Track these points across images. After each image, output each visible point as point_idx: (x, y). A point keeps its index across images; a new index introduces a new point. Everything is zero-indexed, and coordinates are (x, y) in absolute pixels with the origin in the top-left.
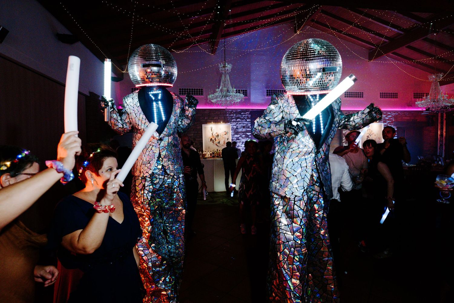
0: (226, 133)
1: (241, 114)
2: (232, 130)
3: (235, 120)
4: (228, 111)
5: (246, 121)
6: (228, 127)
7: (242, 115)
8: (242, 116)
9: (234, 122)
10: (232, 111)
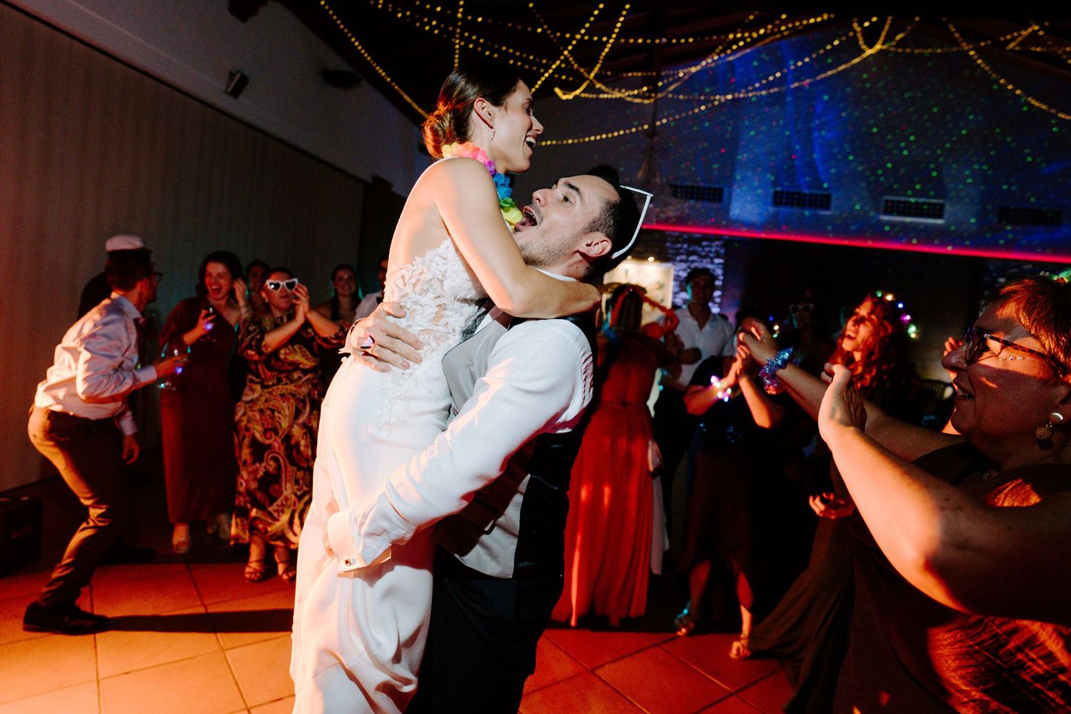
0: (661, 286)
1: (700, 245)
2: (675, 280)
3: (684, 257)
4: (671, 236)
5: (712, 262)
6: (667, 273)
7: (703, 247)
8: (703, 250)
9: (681, 261)
10: (678, 237)
